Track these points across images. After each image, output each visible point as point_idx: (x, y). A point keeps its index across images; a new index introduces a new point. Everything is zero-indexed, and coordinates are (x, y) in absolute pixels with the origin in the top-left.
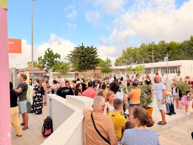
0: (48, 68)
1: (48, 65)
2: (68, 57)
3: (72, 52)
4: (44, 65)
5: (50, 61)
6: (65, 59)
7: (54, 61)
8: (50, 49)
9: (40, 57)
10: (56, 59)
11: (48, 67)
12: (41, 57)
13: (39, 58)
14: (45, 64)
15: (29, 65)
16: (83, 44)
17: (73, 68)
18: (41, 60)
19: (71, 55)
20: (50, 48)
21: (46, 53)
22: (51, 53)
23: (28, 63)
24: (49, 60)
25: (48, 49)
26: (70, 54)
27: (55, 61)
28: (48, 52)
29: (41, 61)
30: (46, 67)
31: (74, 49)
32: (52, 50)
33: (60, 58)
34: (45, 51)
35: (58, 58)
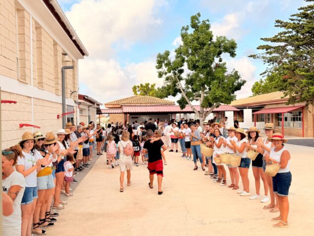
0: (188, 94)
1: (189, 82)
3: (285, 25)
4: (175, 82)
5: (200, 64)
6: (253, 56)
7: (213, 66)
9: (162, 53)
10: (220, 61)
11: (190, 90)
12: (167, 54)
13: (160, 56)
14: (180, 79)
15: (135, 92)
17: (286, 95)
18: (167, 65)
21: (184, 36)
23: (135, 88)
24: (197, 61)
25: (194, 18)
27: (217, 66)
28: (191, 31)
29: (166, 69)
30: (182, 90)
31: (299, 9)
32: (208, 21)
33: (233, 55)
34: (182, 30)
35: (227, 53)
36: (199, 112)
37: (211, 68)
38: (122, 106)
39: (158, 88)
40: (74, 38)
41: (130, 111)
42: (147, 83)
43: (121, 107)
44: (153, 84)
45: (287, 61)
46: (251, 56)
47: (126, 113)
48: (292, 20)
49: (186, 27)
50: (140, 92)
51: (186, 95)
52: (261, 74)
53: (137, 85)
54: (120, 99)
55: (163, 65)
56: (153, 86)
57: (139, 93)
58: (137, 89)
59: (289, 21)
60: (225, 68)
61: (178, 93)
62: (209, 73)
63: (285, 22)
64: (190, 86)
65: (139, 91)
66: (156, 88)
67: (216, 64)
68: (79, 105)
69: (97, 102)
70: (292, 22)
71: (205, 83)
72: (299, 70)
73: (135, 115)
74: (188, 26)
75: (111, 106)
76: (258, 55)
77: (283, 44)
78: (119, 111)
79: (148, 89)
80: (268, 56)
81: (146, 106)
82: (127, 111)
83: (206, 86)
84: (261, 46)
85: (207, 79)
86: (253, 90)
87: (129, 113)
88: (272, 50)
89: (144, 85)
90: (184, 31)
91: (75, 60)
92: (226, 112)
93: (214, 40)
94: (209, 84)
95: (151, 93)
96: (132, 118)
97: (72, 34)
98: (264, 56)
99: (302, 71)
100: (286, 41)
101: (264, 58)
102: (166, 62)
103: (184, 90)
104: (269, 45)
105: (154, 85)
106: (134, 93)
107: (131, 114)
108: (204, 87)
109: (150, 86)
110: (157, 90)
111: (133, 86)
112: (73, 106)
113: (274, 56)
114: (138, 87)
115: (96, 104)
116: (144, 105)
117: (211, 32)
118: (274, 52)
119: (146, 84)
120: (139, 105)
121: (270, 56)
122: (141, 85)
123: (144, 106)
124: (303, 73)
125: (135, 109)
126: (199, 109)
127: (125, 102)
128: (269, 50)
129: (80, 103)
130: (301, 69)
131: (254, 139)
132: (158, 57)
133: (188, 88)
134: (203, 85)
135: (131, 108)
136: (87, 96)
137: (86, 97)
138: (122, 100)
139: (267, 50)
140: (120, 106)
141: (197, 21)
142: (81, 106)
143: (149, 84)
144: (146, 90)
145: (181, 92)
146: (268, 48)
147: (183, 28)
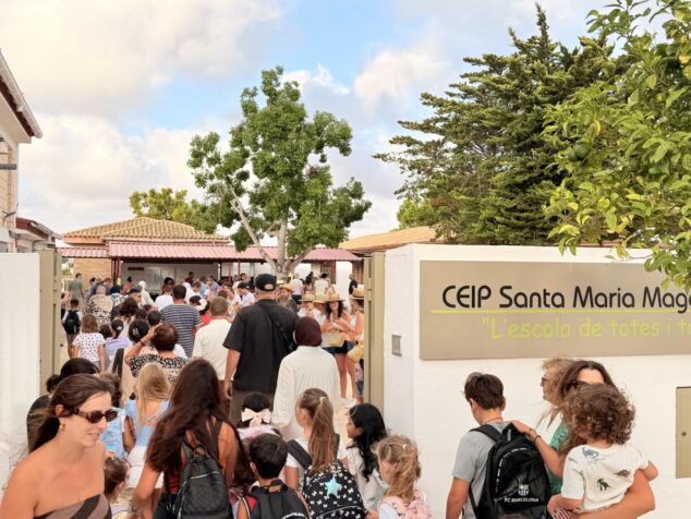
0: (256, 224)
1: (258, 199)
2: (404, 147)
3: (440, 103)
4: (228, 198)
5: (279, 169)
6: (383, 157)
7: (304, 171)
8: (283, 79)
9: (204, 135)
10: (323, 160)
11: (260, 215)
12: (214, 139)
13: (197, 142)
14: (240, 192)
15: (137, 208)
16: (542, 21)
17: (439, 236)
18: (212, 161)
19: (426, 127)
20: (281, 71)
21: (249, 108)
22: (289, 109)
23: (136, 199)
24: (273, 161)
25: (270, 78)
26: (421, 122)
27: (314, 173)
28: (262, 102)
29: (212, 169)
30: (241, 215)
31: (462, 77)
32: (296, 84)
33: (345, 150)
34: (243, 96)
35: (334, 148)
36: (275, 261)
37: (300, 175)
38: (105, 241)
39: (193, 202)
40: (20, 109)
41: (125, 255)
42: (166, 187)
43: (104, 244)
44: (180, 191)
45: (441, 169)
46: (378, 156)
47: (115, 259)
48: (451, 95)
49: (251, 89)
50: (148, 208)
51: (250, 224)
52: (396, 193)
53: (140, 192)
54: (101, 224)
55: (205, 160)
56: (181, 196)
57: (145, 210)
58: (142, 201)
59: (446, 97)
60: (329, 176)
61: (235, 221)
62: (297, 186)
63: (439, 97)
64: (259, 207)
65: (145, 205)
66: (188, 200)
67: (312, 168)
68: (16, 239)
69: (52, 232)
70: (450, 99)
71: (289, 204)
72: (457, 191)
73: (136, 264)
74: (255, 89)
75: (78, 241)
76: (392, 155)
77: (436, 137)
78: (100, 252)
79: (169, 203)
80: (410, 158)
81: (165, 244)
82: (120, 255)
83: (290, 210)
84: (398, 138)
85: (294, 196)
86: (399, 216)
87: (123, 258)
88: (417, 147)
89: (159, 191)
90: (246, 99)
91: (13, 146)
92: (337, 263)
93: (309, 120)
94: (297, 207)
95: (176, 212)
96: (130, 269)
97: (17, 101)
98: (403, 157)
99: (461, 193)
100: (441, 132)
101: (402, 161)
102: (210, 155)
103: (245, 214)
104: (413, 137)
105: (184, 193)
106: (133, 210)
107: (127, 260)
108: (286, 211)
109: (173, 196)
110: (190, 205)
111: (131, 194)
112: (6, 243)
113: (421, 160)
114: (145, 196)
115: (50, 238)
116: (160, 240)
117: (303, 105)
118: (421, 151)
119: (163, 190)
120: (148, 240)
121: (414, 159)
122: (153, 193)
123: (159, 243)
124: (463, 197)
125: (138, 251)
126: (275, 254)
127: (112, 231)
128: (411, 148)
129: (18, 237)
130: (460, 189)
131: (337, 312)
132: (192, 144)
133: (256, 211)
134: (285, 208)
135: (129, 246)
136: (35, 222)
137: (33, 224)
138: (106, 226)
139: (409, 146)
140: (100, 241)
141: (274, 82)
142: (20, 243)
143: (170, 191)
144: (165, 205)
145: (239, 219)
146: (410, 142)
147: (246, 92)
